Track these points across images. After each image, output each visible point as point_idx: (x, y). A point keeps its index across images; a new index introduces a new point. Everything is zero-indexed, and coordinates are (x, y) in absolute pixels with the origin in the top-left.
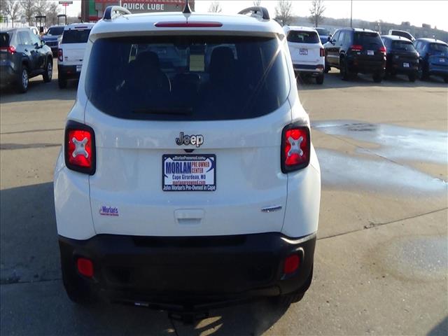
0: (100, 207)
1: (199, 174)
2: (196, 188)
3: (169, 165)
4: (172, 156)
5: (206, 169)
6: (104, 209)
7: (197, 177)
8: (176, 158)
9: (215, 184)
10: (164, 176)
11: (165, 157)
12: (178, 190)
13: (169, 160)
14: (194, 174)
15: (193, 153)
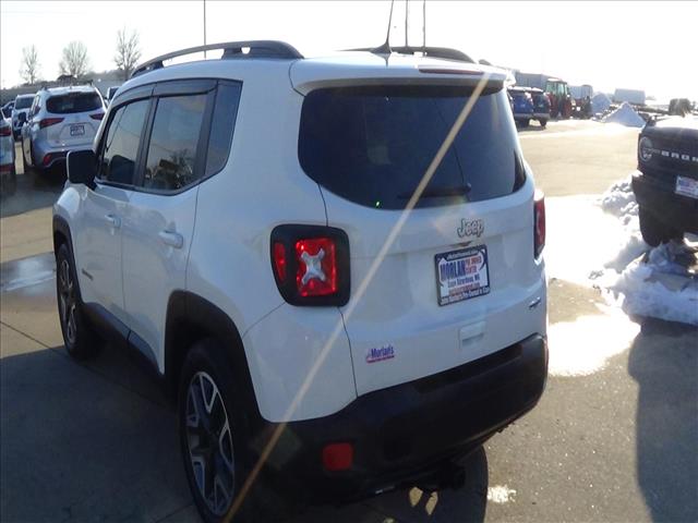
0: (367, 351)
1: (472, 275)
2: (472, 294)
3: (442, 267)
4: (445, 255)
5: (478, 266)
6: (374, 353)
7: (471, 280)
8: (450, 257)
9: (488, 285)
10: (438, 285)
11: (437, 258)
12: (456, 302)
13: (443, 262)
14: (468, 276)
15: (470, 246)
